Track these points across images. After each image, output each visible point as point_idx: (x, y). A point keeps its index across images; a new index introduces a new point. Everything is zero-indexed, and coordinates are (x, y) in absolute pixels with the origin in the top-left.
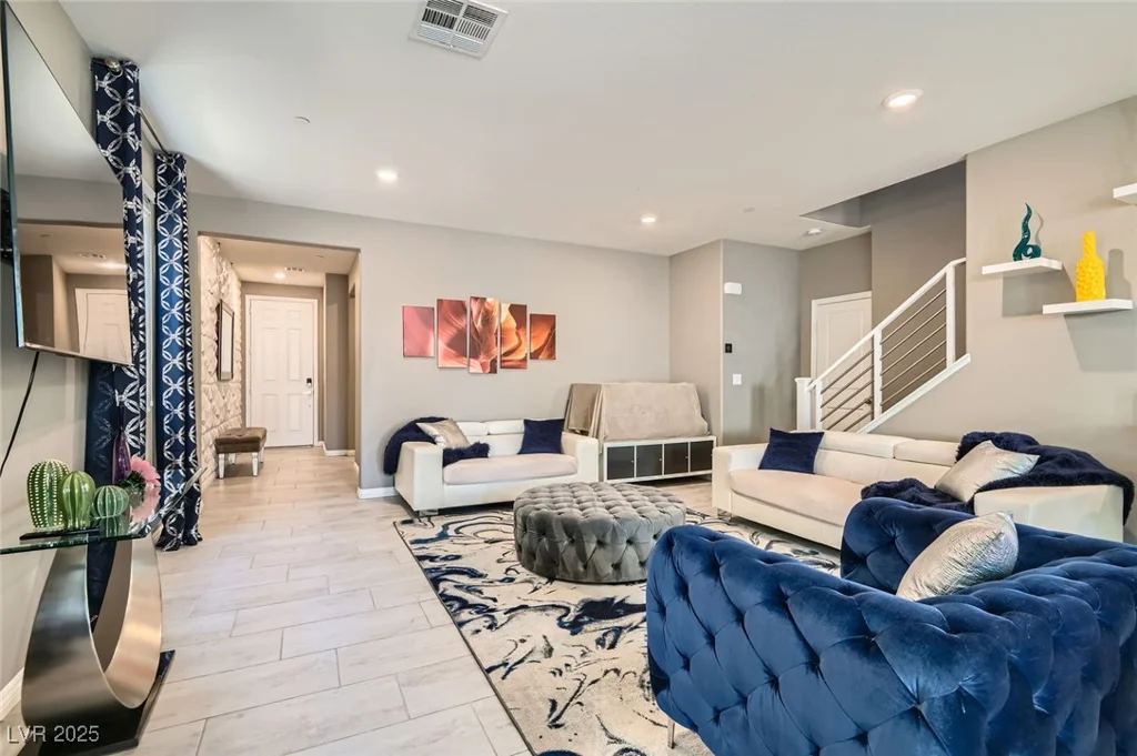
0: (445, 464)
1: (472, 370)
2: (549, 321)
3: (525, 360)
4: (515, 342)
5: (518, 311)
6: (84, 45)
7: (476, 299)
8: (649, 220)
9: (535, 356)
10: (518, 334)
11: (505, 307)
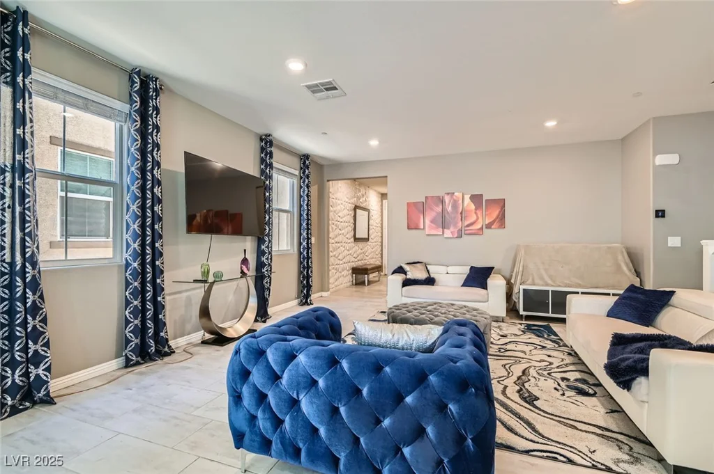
0: (403, 286)
1: (445, 236)
2: (501, 203)
3: (482, 229)
4: (474, 218)
5: (477, 199)
6: (257, 134)
7: (448, 194)
8: (551, 124)
9: (489, 226)
10: (476, 213)
11: (467, 198)
